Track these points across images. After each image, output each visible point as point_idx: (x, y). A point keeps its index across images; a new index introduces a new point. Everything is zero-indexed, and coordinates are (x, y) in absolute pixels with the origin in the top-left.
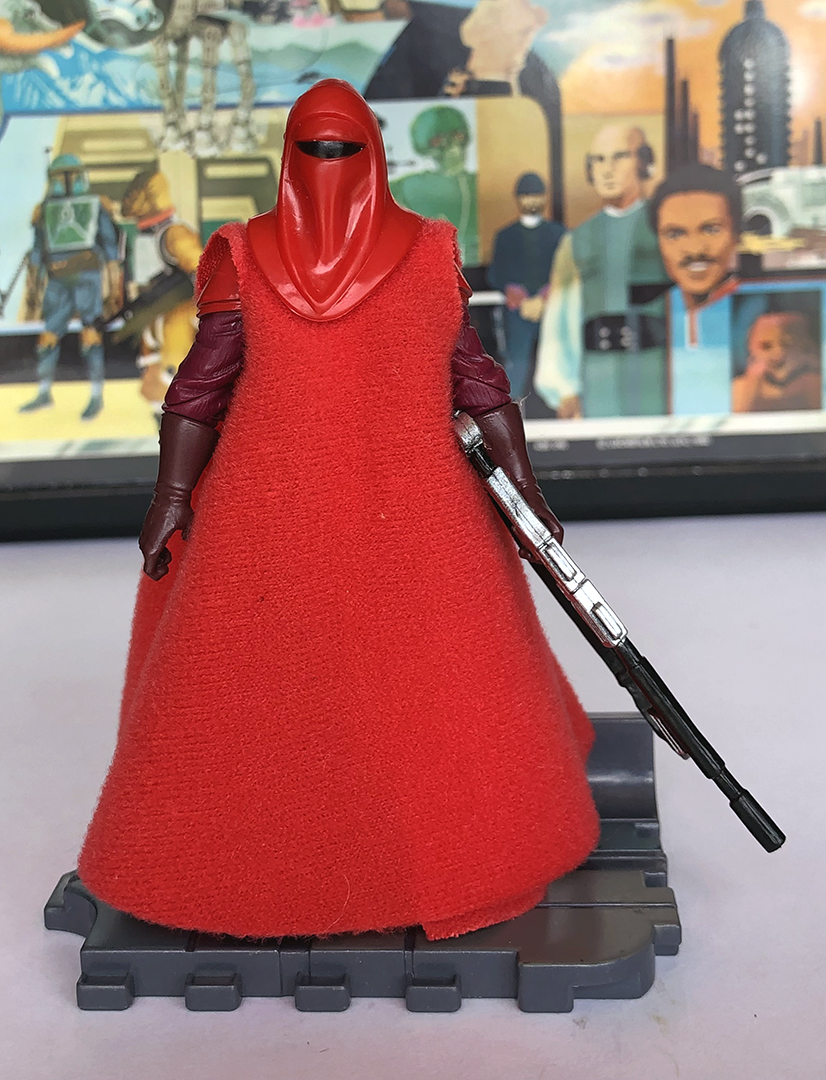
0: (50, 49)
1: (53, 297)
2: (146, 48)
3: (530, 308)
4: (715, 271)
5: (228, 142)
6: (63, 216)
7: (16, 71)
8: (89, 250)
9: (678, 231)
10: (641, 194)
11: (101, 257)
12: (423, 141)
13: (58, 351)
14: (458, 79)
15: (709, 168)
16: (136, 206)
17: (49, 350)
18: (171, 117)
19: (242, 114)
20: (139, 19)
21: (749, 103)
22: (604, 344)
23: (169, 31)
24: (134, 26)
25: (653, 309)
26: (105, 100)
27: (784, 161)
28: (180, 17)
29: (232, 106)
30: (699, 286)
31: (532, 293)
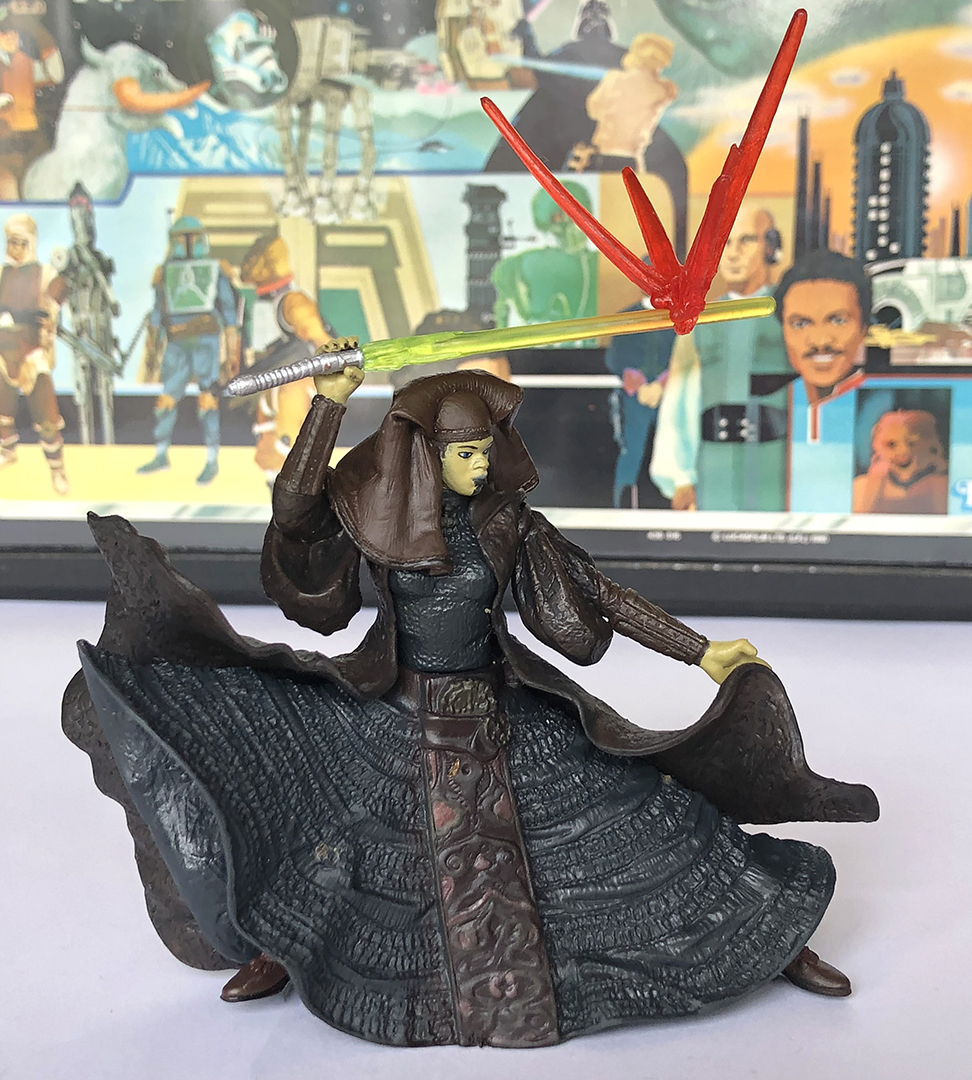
0: (176, 110)
1: (172, 360)
2: (270, 111)
3: (647, 394)
4: (841, 364)
5: (347, 209)
6: (183, 279)
7: (140, 131)
8: (208, 313)
9: (804, 321)
10: (767, 281)
11: (220, 321)
12: (544, 217)
13: (175, 413)
14: (582, 153)
15: (839, 256)
16: (255, 271)
17: (166, 413)
18: (292, 183)
19: (362, 181)
20: (263, 82)
21: (884, 188)
22: (723, 435)
23: (293, 94)
24: (258, 87)
25: (775, 400)
26: (228, 162)
27: (919, 252)
28: (305, 80)
29: (353, 173)
30: (824, 380)
31: (650, 380)
